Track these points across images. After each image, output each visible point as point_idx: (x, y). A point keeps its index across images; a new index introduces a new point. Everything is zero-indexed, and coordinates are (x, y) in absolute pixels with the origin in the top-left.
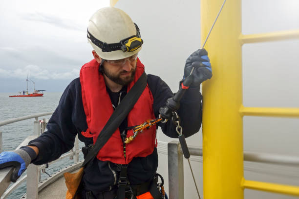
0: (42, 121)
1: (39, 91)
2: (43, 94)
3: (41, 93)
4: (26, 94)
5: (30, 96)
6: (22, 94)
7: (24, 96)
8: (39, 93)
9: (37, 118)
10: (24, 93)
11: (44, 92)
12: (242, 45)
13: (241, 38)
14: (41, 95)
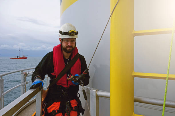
0: (25, 73)
1: (25, 56)
2: (27, 58)
3: (26, 57)
4: (19, 58)
5: (20, 58)
6: (17, 58)
7: (18, 58)
8: (25, 57)
9: (22, 71)
10: (18, 57)
11: (27, 57)
12: (134, 37)
13: (133, 32)
14: (26, 58)
